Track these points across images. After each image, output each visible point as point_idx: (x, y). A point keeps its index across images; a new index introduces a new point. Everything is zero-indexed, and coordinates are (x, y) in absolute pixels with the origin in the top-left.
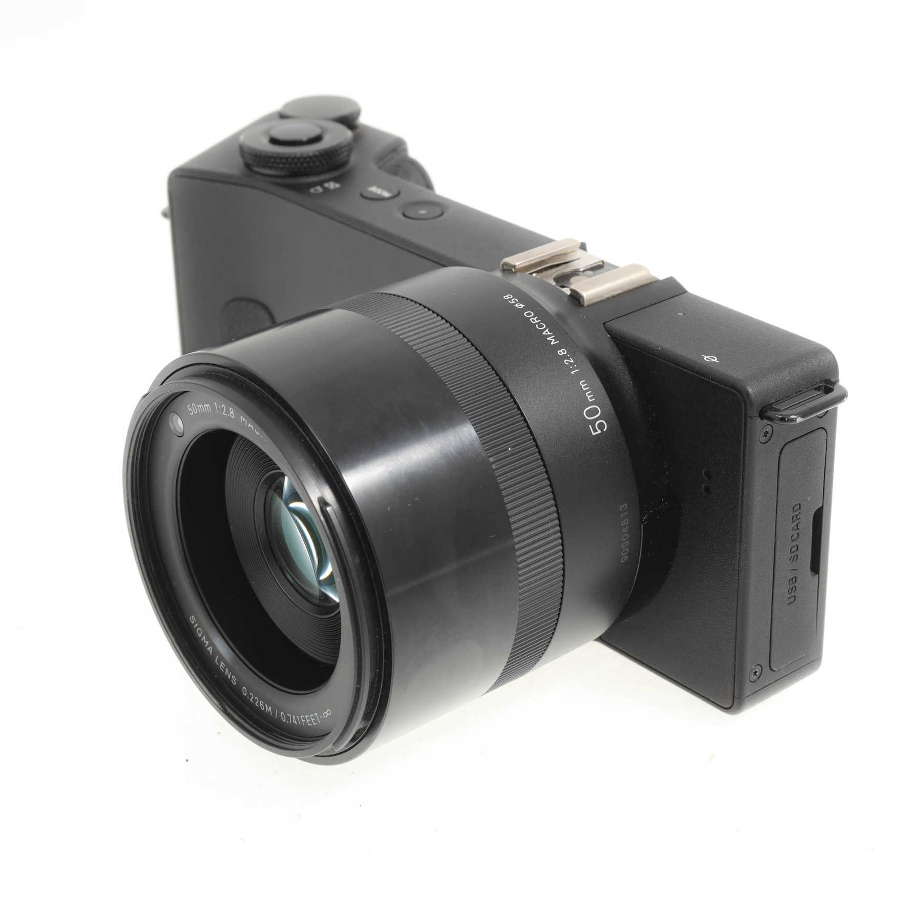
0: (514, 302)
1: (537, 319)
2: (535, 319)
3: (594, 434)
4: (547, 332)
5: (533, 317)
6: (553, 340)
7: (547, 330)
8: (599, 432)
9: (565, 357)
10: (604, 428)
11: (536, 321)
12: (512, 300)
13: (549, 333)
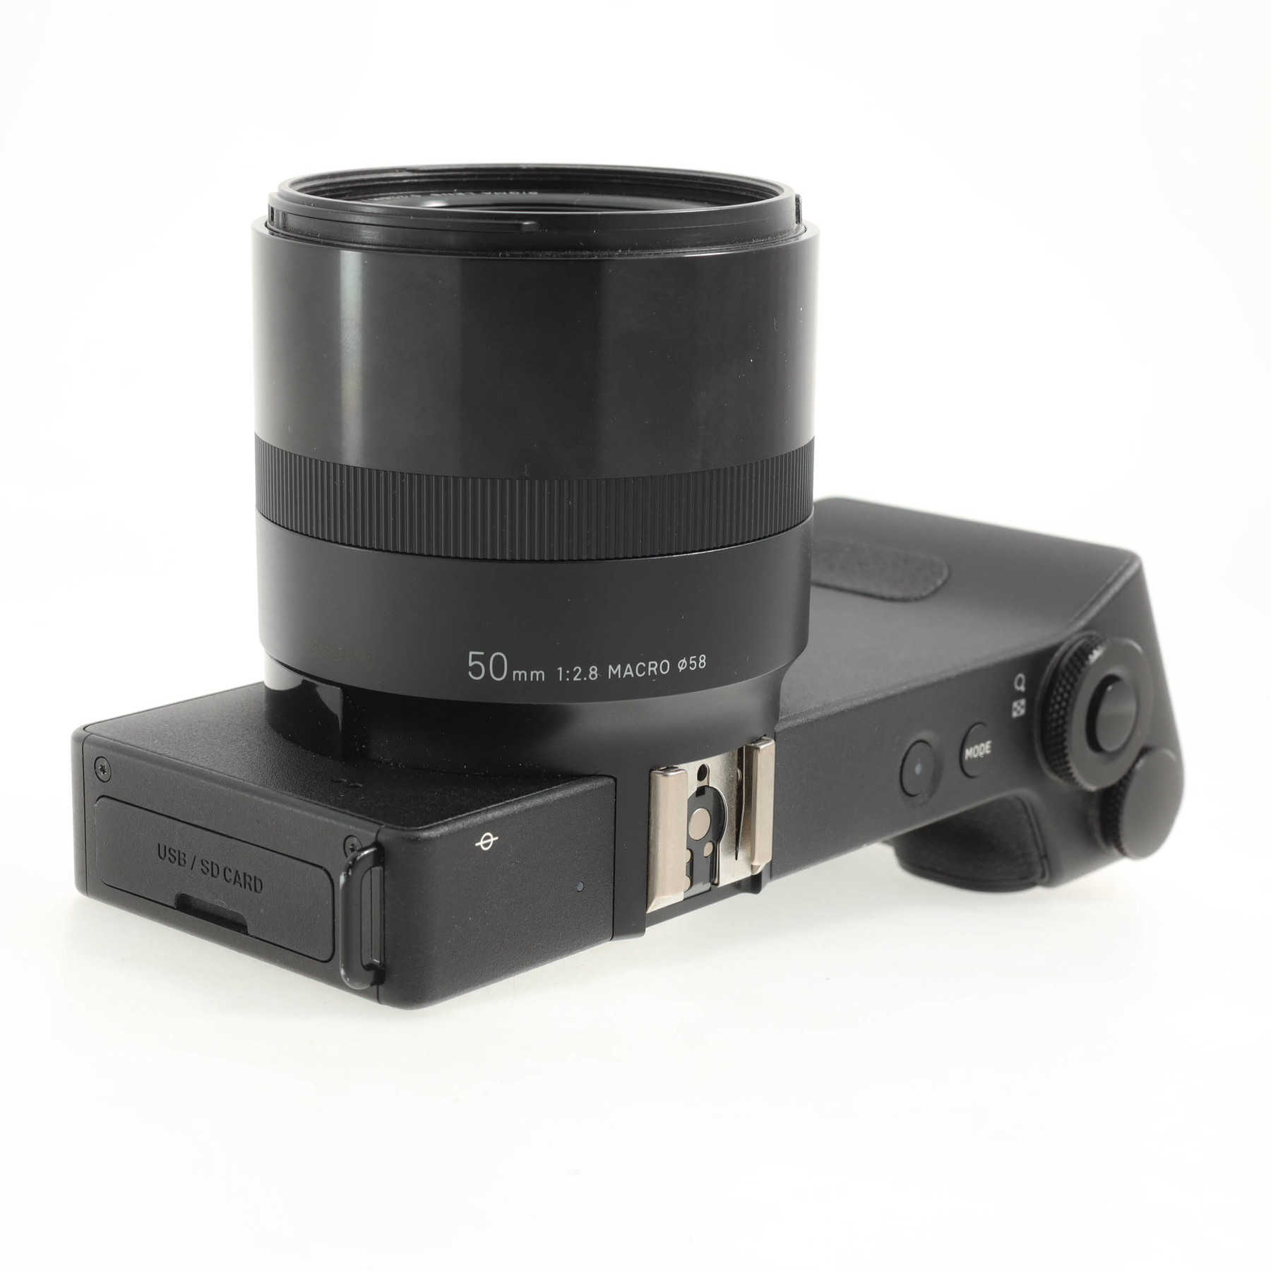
0: (691, 662)
1: (652, 671)
2: (654, 669)
3: (471, 653)
4: (629, 672)
5: (658, 669)
6: (615, 672)
7: (631, 673)
8: (471, 664)
9: (585, 673)
10: (472, 674)
11: (650, 669)
12: (694, 662)
13: (626, 673)
